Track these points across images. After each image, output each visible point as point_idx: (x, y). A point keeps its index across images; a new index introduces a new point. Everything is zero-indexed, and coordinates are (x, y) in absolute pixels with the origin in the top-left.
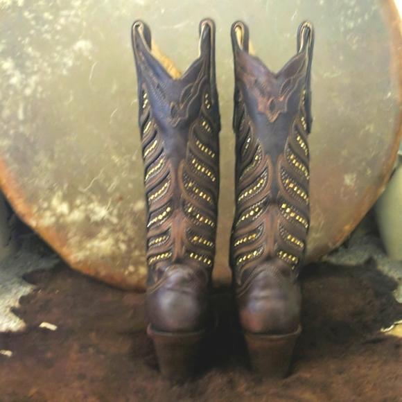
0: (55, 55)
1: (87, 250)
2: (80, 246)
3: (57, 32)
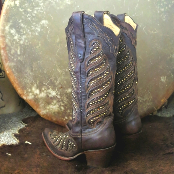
0: (33, 26)
1: (47, 109)
2: (45, 108)
3: (33, 17)
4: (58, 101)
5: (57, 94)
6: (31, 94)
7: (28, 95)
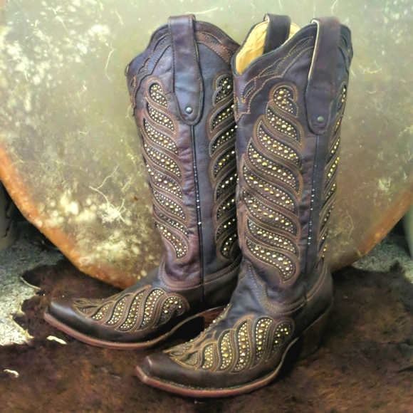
0: (68, 40)
1: (97, 253)
3: (70, 15)
4: (126, 234)
5: (123, 215)
6: (55, 213)
7: (48, 217)
